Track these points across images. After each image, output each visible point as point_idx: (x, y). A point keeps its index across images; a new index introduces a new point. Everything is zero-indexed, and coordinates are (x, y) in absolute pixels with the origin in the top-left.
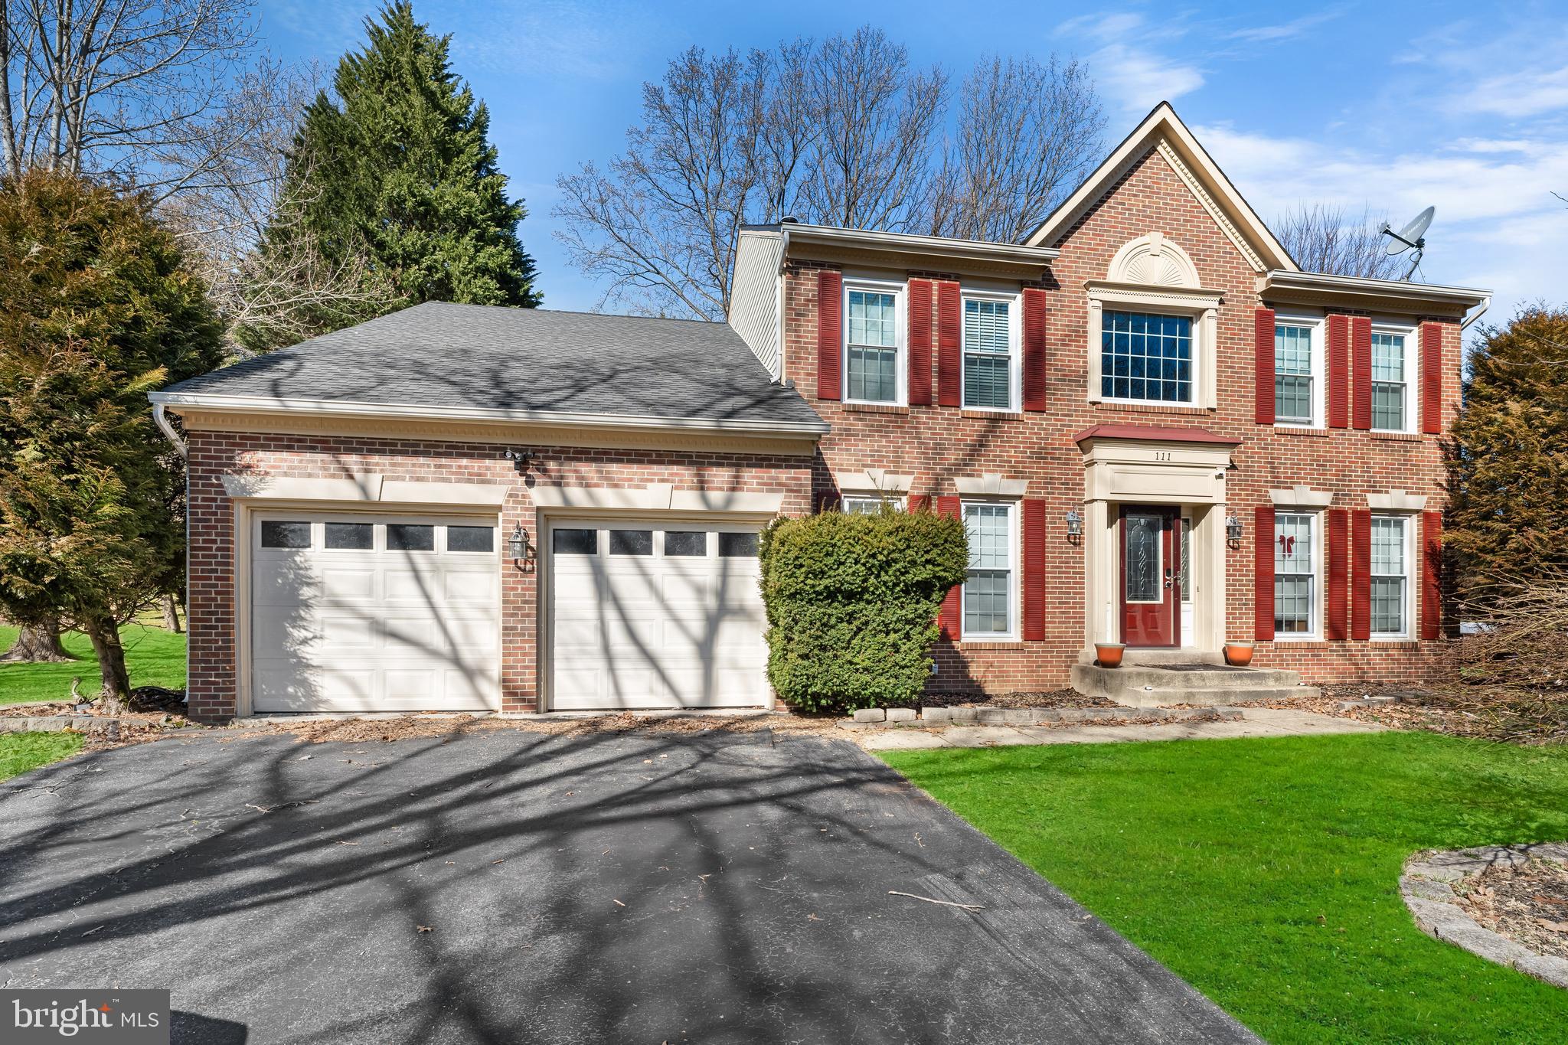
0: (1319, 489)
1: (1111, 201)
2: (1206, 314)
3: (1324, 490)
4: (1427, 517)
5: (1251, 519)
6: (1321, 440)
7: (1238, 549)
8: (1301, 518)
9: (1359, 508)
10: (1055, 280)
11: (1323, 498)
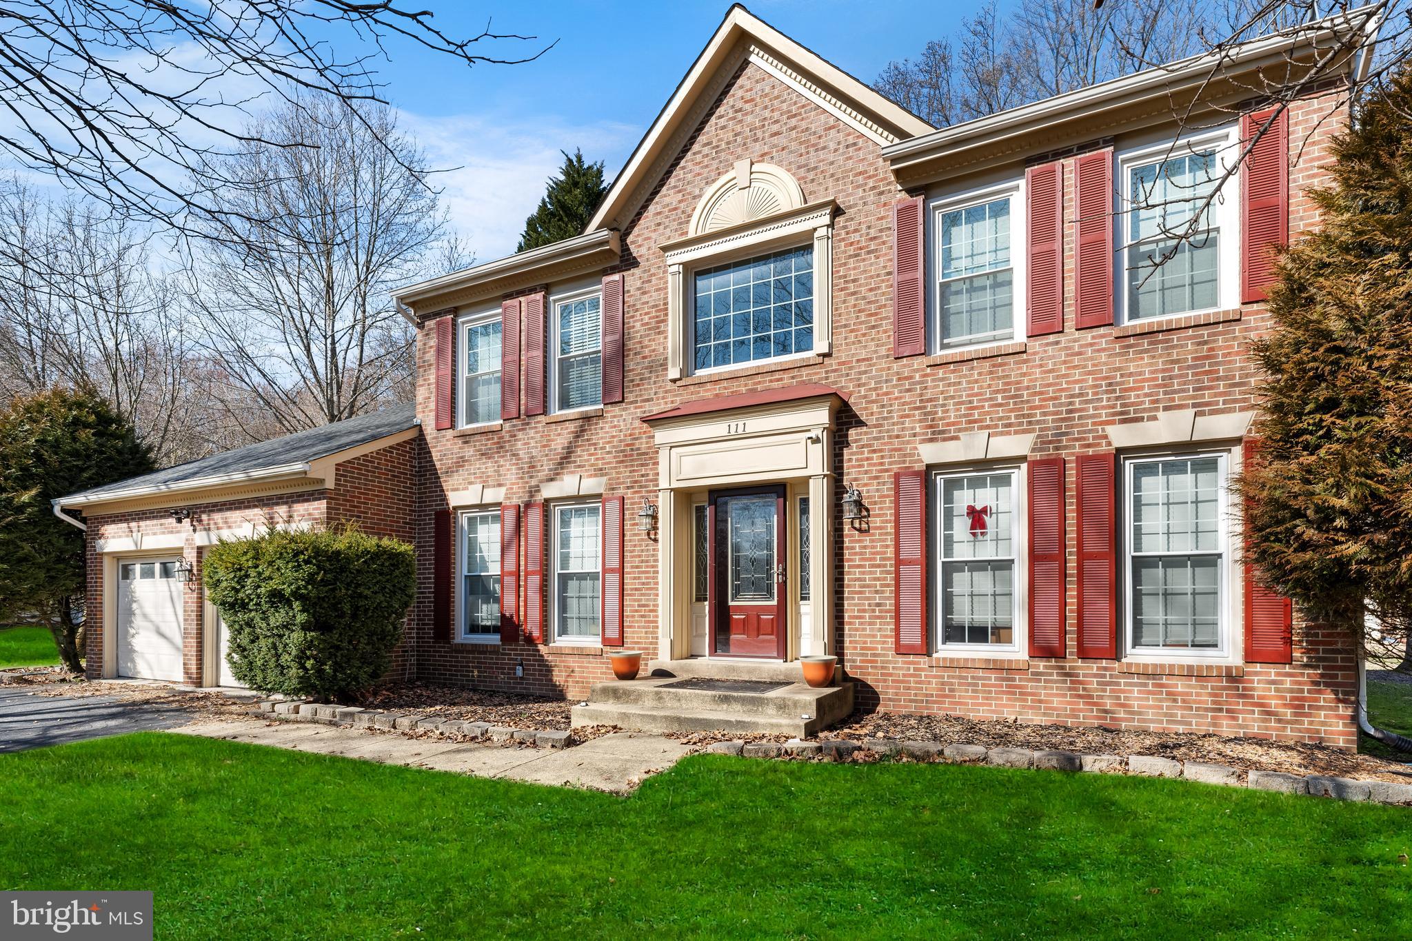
0: (1009, 433)
1: (696, 147)
2: (816, 235)
3: (1016, 432)
4: (1251, 448)
5: (888, 489)
6: (1011, 359)
7: (867, 531)
8: (992, 477)
9: (1091, 451)
10: (635, 258)
11: (1017, 444)
